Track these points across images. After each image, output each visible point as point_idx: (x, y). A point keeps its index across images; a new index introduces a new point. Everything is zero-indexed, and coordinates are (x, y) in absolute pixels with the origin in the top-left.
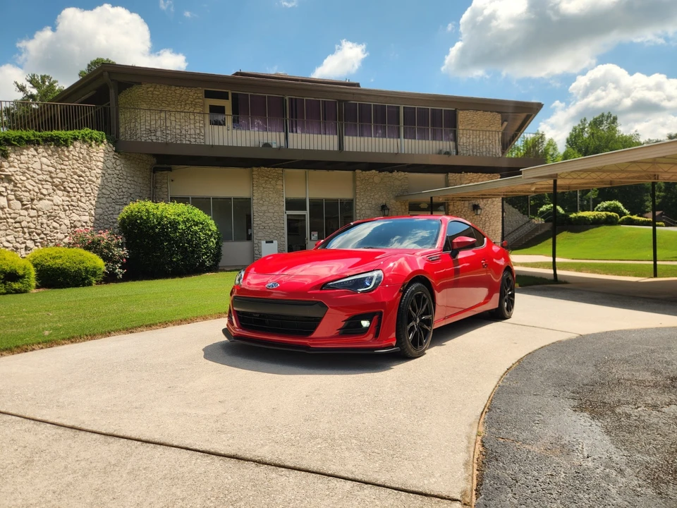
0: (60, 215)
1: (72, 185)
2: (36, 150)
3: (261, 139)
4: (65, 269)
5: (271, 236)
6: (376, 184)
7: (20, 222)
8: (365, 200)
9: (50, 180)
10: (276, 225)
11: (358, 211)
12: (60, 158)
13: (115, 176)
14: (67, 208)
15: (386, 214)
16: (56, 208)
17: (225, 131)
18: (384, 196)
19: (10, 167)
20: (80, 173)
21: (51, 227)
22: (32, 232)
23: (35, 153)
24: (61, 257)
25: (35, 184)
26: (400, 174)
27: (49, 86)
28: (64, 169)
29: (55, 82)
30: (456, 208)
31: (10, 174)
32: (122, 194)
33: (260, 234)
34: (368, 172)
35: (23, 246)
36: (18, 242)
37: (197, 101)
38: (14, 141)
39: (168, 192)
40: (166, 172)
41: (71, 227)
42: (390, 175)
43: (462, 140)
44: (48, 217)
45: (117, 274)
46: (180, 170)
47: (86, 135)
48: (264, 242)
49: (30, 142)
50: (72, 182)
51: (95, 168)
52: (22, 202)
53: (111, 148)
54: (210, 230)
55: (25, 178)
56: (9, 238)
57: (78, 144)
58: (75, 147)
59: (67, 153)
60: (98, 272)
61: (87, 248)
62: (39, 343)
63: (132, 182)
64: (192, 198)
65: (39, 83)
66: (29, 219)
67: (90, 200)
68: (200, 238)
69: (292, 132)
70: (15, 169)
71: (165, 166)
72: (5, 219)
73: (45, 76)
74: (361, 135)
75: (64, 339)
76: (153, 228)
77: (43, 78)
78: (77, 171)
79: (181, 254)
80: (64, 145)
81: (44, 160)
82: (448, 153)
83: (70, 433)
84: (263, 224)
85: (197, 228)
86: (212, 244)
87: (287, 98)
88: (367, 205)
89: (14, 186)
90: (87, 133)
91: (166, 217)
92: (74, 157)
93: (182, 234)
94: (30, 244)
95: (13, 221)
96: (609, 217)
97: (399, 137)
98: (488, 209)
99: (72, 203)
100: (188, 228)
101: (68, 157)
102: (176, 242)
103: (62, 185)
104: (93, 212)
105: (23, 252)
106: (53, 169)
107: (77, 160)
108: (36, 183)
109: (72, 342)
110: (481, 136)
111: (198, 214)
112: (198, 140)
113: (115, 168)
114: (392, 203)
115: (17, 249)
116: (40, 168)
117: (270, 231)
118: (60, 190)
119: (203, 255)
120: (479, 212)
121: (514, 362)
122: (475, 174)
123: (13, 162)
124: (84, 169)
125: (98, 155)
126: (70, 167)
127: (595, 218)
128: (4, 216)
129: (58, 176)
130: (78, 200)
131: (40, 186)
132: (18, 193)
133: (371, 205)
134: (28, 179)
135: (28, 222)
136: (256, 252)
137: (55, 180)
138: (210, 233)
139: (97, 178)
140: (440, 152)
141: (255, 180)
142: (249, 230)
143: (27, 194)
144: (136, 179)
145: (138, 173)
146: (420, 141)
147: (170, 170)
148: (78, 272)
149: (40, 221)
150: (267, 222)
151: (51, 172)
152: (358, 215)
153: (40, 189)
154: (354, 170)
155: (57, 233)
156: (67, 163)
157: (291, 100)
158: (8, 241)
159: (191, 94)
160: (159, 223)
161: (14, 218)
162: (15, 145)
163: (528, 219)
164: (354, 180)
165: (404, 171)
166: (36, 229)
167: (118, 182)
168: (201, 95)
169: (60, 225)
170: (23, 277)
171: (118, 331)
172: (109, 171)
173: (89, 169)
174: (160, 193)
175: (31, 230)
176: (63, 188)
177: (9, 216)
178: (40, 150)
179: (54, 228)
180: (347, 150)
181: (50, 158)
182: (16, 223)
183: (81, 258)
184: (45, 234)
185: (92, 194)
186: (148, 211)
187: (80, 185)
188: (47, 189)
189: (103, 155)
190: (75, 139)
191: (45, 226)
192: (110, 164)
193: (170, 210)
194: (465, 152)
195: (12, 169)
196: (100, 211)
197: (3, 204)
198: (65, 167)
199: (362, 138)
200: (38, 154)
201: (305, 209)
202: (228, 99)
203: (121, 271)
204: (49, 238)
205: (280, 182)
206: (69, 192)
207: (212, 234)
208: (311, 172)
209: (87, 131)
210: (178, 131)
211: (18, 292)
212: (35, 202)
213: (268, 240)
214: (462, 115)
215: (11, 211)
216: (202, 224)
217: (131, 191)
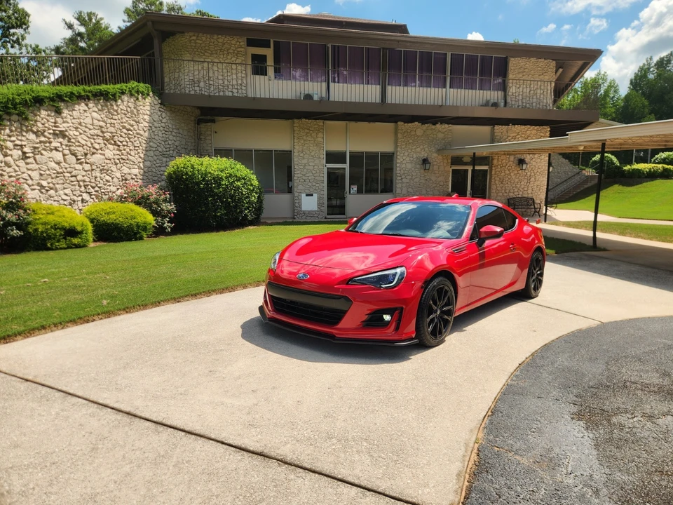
0: (112, 168)
1: (121, 139)
2: (87, 105)
3: (302, 89)
4: (119, 224)
5: (311, 190)
6: (418, 136)
7: (75, 176)
8: (406, 154)
9: (101, 134)
10: (317, 178)
11: (398, 165)
12: (109, 112)
13: (162, 129)
14: (118, 162)
15: (427, 167)
16: (108, 161)
17: (267, 82)
18: (427, 149)
19: (64, 122)
20: (128, 127)
21: (104, 180)
22: (87, 185)
23: (86, 108)
24: (114, 213)
25: (87, 139)
26: (443, 127)
27: (95, 24)
28: (114, 124)
29: (102, 19)
30: (500, 163)
31: (64, 129)
32: (169, 146)
33: (300, 187)
34: (410, 124)
35: (80, 198)
36: (75, 195)
37: (239, 49)
38: (66, 97)
39: (211, 143)
40: (209, 124)
41: (123, 180)
42: (433, 127)
43: (512, 89)
44: (101, 170)
45: (165, 228)
46: (223, 122)
47: (133, 88)
48: (304, 195)
49: (81, 98)
50: (121, 136)
51: (142, 121)
52: (76, 156)
53: (157, 101)
54: (252, 185)
55: (78, 133)
56: (67, 191)
57: (125, 98)
58: (123, 101)
59: (115, 108)
60: (148, 227)
61: (138, 203)
62: (99, 314)
63: (178, 135)
64: (235, 150)
65: (86, 21)
66: (84, 173)
67: (139, 153)
68: (242, 193)
69: (334, 82)
70: (69, 125)
71: (209, 117)
72: (62, 173)
73: (91, 13)
74: (406, 85)
75: (120, 310)
76: (198, 184)
77: (90, 15)
78: (126, 125)
79: (225, 208)
80: (112, 100)
81: (95, 115)
82: (495, 105)
83: (127, 419)
84: (304, 177)
85: (239, 183)
86: (253, 198)
87: (329, 45)
88: (408, 159)
89: (69, 141)
90: (133, 86)
91: (210, 173)
92: (123, 111)
93: (225, 190)
94: (86, 196)
95: (69, 175)
96: (665, 170)
97: (445, 87)
98: (534, 163)
99: (122, 157)
100: (231, 184)
101: (116, 111)
102: (220, 198)
103: (112, 139)
104: (141, 165)
105: (80, 203)
106: (103, 124)
107: (125, 114)
108: (89, 138)
109: (127, 312)
110: (532, 86)
111: (241, 170)
112: (240, 91)
113: (161, 121)
114: (434, 157)
115: (74, 201)
116: (91, 122)
117: (310, 184)
118: (111, 144)
119: (245, 209)
120: (524, 166)
121: (527, 356)
122: (523, 127)
123: (66, 117)
124: (132, 122)
125: (145, 108)
126: (119, 121)
127: (650, 171)
128: (61, 170)
129: (109, 130)
130: (128, 153)
131: (93, 141)
132: (72, 148)
133: (412, 159)
134: (81, 134)
135: (83, 176)
136: (297, 205)
137: (105, 135)
138: (252, 188)
139: (145, 132)
140: (487, 104)
141: (296, 132)
142: (290, 183)
143: (80, 149)
144: (181, 131)
145: (183, 125)
146: (467, 91)
147: (213, 121)
148: (130, 227)
149: (94, 175)
150: (307, 175)
151: (101, 127)
152: (398, 169)
153: (92, 144)
154: (396, 122)
155: (110, 186)
156: (116, 117)
157: (334, 47)
158: (66, 195)
159: (234, 42)
160: (204, 179)
161: (70, 173)
162: (68, 101)
163: (578, 170)
164: (396, 133)
165: (448, 124)
166: (90, 182)
167: (164, 135)
168: (243, 42)
169: (113, 178)
170: (81, 232)
171: (167, 301)
172: (156, 125)
173: (136, 122)
174: (205, 145)
175: (86, 183)
176: (113, 142)
177: (65, 171)
178: (91, 105)
179: (107, 181)
180: (389, 102)
181: (100, 113)
182: (72, 176)
183: (132, 214)
184: (99, 187)
185: (141, 148)
186: (193, 167)
187: (129, 138)
188: (99, 144)
189: (149, 109)
190: (123, 93)
191: (99, 179)
192: (156, 117)
193: (214, 165)
194: (513, 103)
195: (65, 125)
196: (148, 164)
197: (59, 159)
198: (115, 122)
199: (406, 88)
200: (89, 108)
201: (345, 163)
202: (270, 47)
203: (169, 224)
204: (103, 191)
205: (320, 135)
206: (119, 146)
207: (253, 189)
208: (352, 124)
209: (133, 84)
210: (221, 82)
211: (77, 246)
212: (89, 156)
213: (308, 192)
214: (514, 63)
215: (67, 166)
216: (244, 179)
217: (176, 144)
